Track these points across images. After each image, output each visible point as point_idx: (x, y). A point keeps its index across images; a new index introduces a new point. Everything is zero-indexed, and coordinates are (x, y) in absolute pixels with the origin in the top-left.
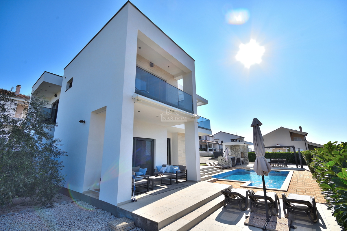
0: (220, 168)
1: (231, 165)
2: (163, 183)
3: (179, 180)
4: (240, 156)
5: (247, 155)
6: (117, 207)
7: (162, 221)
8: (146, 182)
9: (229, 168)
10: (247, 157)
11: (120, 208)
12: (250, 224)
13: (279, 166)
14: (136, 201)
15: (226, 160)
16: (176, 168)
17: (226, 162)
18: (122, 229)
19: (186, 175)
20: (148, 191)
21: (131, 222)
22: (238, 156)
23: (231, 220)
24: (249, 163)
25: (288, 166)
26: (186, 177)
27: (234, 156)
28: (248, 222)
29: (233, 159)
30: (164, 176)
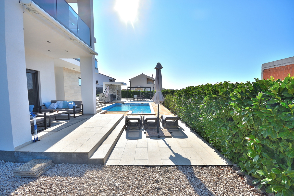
0: (103, 103)
1: (110, 100)
2: (57, 119)
3: (76, 115)
4: (116, 94)
5: (121, 93)
6: (14, 152)
7: (91, 150)
8: (42, 120)
9: (109, 102)
10: (120, 94)
11: (21, 152)
12: (150, 136)
13: (141, 100)
14: (39, 140)
15: (107, 96)
16: (72, 104)
17: (106, 98)
18: (40, 171)
19: (83, 109)
20: (46, 128)
21: (49, 162)
22: (115, 94)
23: (137, 136)
24: (122, 98)
25: (146, 100)
26: (83, 112)
27: (112, 93)
28: (148, 135)
29: (111, 95)
30: (60, 112)
